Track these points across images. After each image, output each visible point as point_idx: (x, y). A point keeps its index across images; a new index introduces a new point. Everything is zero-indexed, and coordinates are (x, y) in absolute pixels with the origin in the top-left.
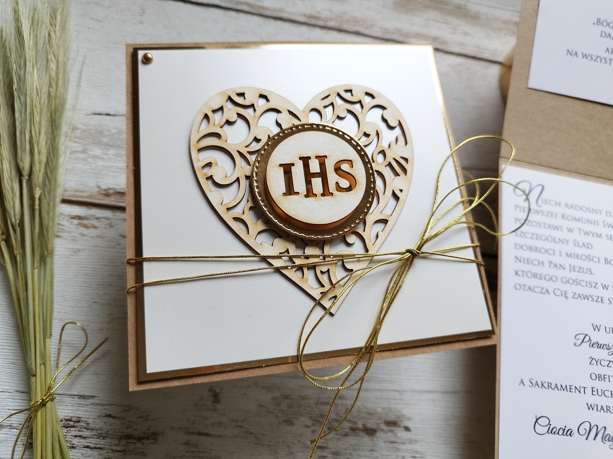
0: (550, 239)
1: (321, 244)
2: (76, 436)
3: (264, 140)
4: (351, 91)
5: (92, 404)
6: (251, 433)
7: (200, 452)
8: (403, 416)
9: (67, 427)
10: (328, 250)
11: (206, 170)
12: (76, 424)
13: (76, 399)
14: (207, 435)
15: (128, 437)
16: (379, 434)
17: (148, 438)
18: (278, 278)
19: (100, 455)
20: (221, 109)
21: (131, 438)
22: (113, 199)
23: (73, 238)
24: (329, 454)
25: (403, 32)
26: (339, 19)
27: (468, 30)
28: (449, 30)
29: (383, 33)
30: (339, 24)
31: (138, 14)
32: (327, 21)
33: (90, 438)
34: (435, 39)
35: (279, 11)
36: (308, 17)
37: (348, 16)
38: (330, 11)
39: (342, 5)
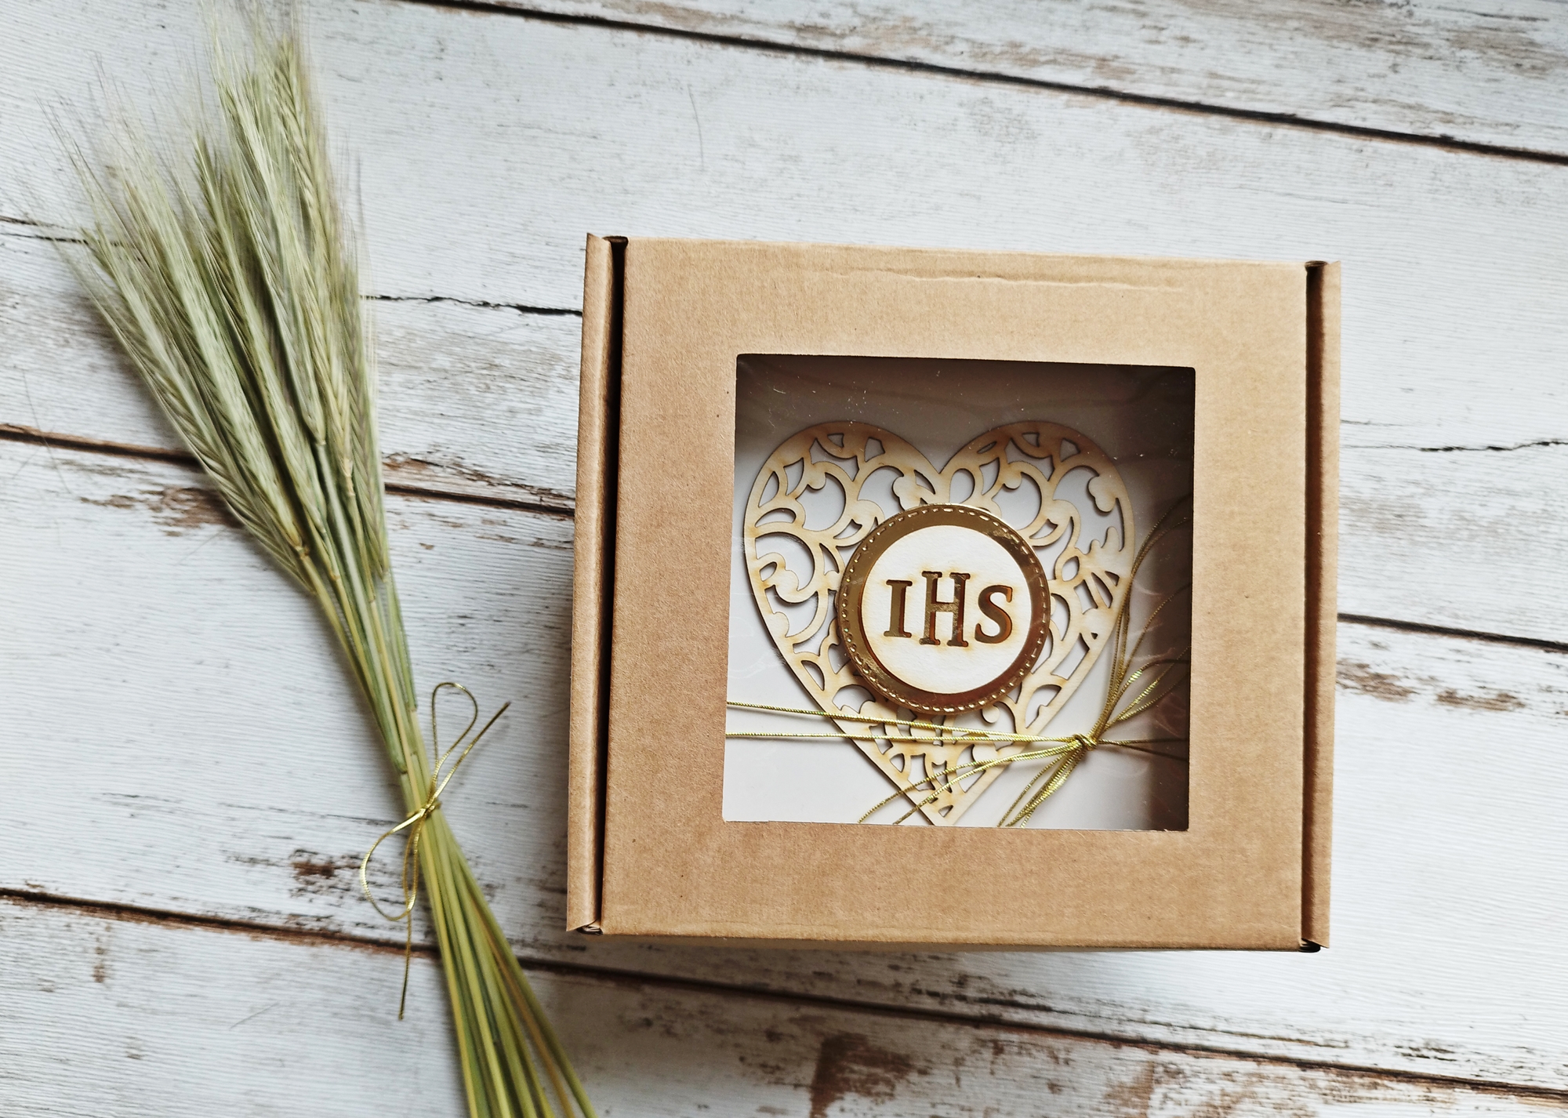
9: (353, 868)
13: (364, 826)
22: (405, 475)
25: (1025, 50)
26: (873, 27)
27: (1192, 28)
28: (1144, 32)
29: (974, 56)
30: (870, 41)
31: (432, 55)
32: (843, 36)
33: (389, 886)
34: (1104, 60)
35: (733, 17)
36: (799, 30)
37: (895, 17)
38: (852, 5)
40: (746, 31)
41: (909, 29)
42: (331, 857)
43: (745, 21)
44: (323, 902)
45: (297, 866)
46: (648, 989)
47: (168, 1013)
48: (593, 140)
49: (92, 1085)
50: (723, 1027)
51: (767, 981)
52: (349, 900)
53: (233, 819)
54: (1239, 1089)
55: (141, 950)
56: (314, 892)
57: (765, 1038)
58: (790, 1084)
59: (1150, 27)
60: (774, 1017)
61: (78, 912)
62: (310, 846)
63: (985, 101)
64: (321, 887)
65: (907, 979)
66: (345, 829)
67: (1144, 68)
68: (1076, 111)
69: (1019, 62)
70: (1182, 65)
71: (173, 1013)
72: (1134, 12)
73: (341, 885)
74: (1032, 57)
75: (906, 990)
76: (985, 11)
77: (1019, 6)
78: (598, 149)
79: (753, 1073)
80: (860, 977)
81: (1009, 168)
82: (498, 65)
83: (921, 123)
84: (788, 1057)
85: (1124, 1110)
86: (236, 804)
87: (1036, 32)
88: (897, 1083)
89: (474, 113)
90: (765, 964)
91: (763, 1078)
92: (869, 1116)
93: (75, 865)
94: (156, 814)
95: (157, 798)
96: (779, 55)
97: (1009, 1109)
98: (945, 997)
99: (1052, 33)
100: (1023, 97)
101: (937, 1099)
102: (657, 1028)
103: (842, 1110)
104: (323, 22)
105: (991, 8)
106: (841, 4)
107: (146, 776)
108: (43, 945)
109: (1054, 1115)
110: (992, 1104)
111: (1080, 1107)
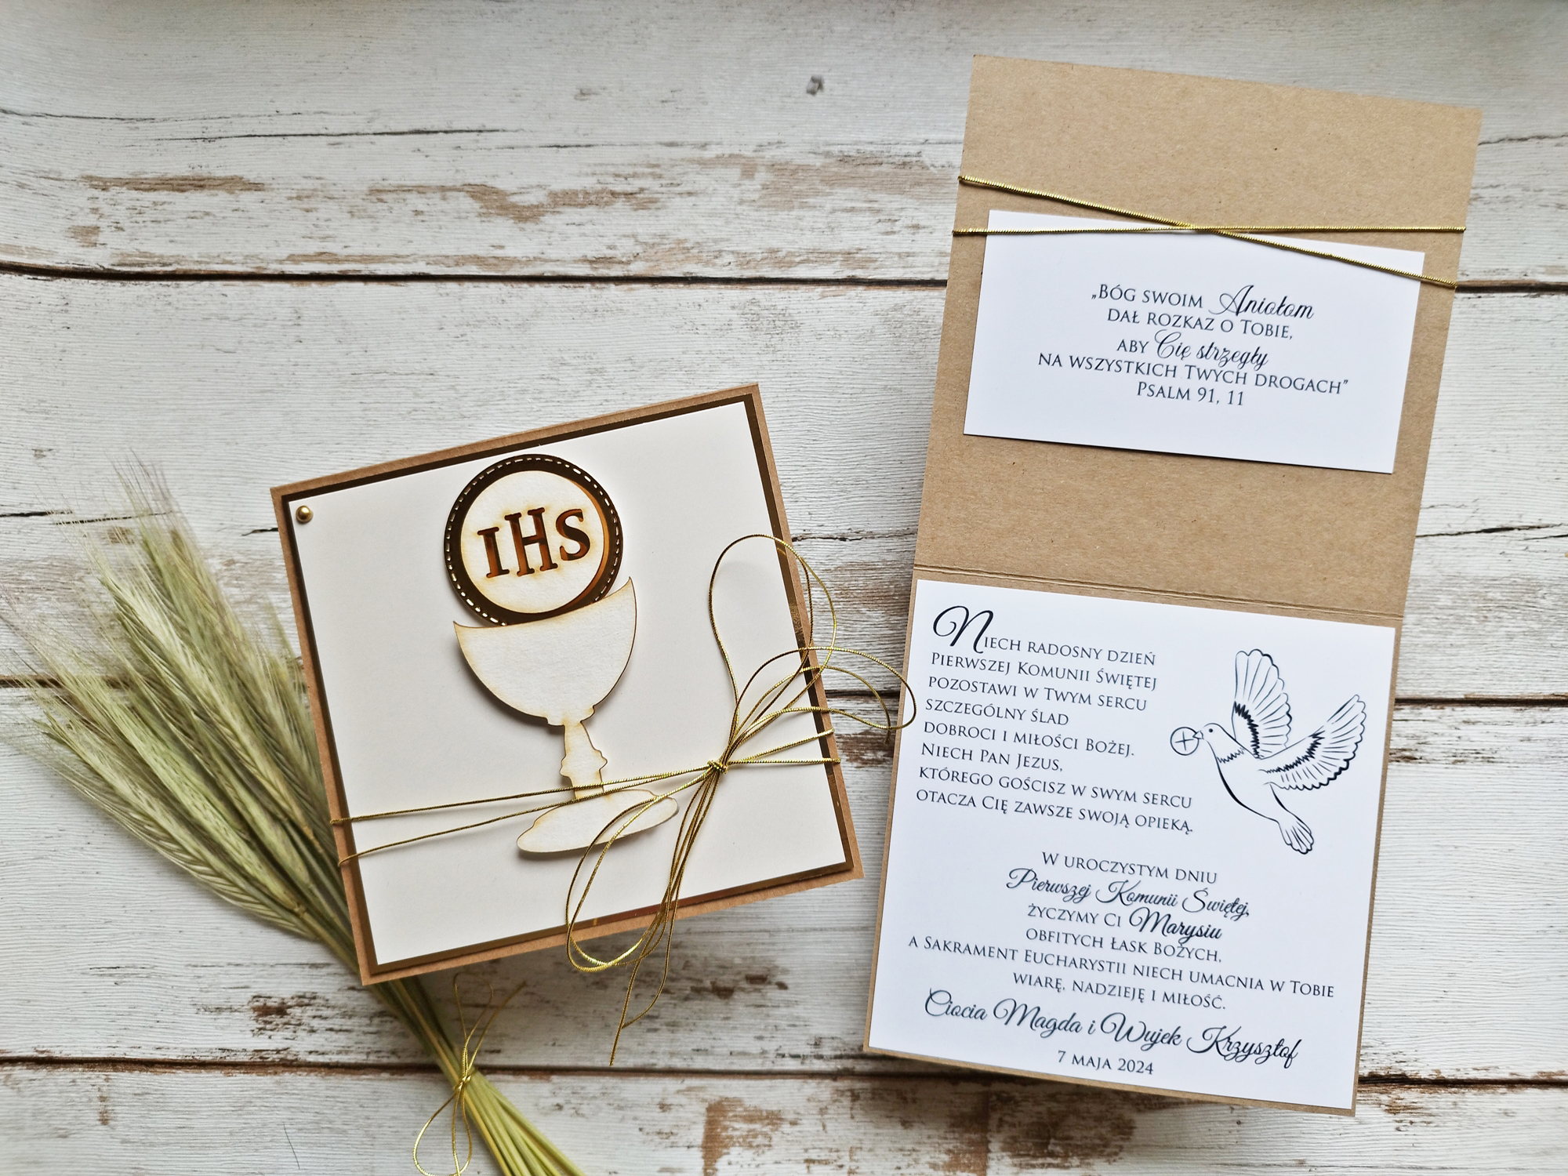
0: (989, 711)
2: (314, 1017)
5: (328, 974)
6: (548, 1002)
8: (777, 967)
9: (301, 1006)
12: (312, 1002)
13: (307, 969)
14: (485, 1006)
16: (736, 996)
19: (348, 1038)
21: (386, 1015)
24: (661, 1025)
25: (781, 254)
26: (652, 251)
27: (921, 218)
28: (880, 224)
29: (741, 265)
30: (652, 264)
31: (290, 323)
32: (629, 263)
33: (332, 1018)
34: (849, 254)
35: (535, 259)
36: (591, 262)
37: (670, 241)
38: (634, 236)
39: (657, 216)
40: (548, 270)
41: (683, 249)
42: (283, 999)
43: (546, 261)
44: (280, 1037)
45: (255, 1009)
46: (555, 1078)
47: (163, 1144)
48: (431, 377)
50: (622, 1104)
51: (656, 1061)
52: (301, 1034)
53: (199, 977)
54: (1063, 1108)
55: (135, 1094)
56: (271, 1030)
57: (659, 1110)
58: (683, 1146)
59: (885, 221)
60: (664, 1090)
61: (80, 1069)
62: (265, 992)
63: (754, 302)
64: (277, 1025)
65: (771, 1046)
66: (292, 974)
67: (884, 256)
68: (830, 300)
69: (777, 265)
70: (916, 249)
71: (167, 1144)
72: (870, 209)
73: (293, 1022)
74: (788, 259)
75: (772, 1056)
76: (745, 226)
77: (773, 218)
78: (435, 384)
79: (652, 1140)
80: (732, 1049)
81: (779, 356)
82: (346, 324)
83: (701, 328)
84: (680, 1123)
85: (967, 1136)
86: (199, 964)
87: (790, 237)
88: (773, 1136)
89: (331, 367)
90: (651, 1047)
91: (660, 1143)
92: (753, 1166)
93: (73, 1031)
94: (136, 980)
95: (134, 967)
96: (577, 285)
97: (870, 1146)
98: (804, 1057)
99: (803, 237)
100: (785, 294)
101: (808, 1145)
102: (568, 1110)
103: (730, 1164)
104: (199, 307)
105: (749, 222)
106: (625, 236)
107: (124, 950)
108: (55, 1099)
109: (909, 1147)
110: (855, 1144)
111: (929, 1137)
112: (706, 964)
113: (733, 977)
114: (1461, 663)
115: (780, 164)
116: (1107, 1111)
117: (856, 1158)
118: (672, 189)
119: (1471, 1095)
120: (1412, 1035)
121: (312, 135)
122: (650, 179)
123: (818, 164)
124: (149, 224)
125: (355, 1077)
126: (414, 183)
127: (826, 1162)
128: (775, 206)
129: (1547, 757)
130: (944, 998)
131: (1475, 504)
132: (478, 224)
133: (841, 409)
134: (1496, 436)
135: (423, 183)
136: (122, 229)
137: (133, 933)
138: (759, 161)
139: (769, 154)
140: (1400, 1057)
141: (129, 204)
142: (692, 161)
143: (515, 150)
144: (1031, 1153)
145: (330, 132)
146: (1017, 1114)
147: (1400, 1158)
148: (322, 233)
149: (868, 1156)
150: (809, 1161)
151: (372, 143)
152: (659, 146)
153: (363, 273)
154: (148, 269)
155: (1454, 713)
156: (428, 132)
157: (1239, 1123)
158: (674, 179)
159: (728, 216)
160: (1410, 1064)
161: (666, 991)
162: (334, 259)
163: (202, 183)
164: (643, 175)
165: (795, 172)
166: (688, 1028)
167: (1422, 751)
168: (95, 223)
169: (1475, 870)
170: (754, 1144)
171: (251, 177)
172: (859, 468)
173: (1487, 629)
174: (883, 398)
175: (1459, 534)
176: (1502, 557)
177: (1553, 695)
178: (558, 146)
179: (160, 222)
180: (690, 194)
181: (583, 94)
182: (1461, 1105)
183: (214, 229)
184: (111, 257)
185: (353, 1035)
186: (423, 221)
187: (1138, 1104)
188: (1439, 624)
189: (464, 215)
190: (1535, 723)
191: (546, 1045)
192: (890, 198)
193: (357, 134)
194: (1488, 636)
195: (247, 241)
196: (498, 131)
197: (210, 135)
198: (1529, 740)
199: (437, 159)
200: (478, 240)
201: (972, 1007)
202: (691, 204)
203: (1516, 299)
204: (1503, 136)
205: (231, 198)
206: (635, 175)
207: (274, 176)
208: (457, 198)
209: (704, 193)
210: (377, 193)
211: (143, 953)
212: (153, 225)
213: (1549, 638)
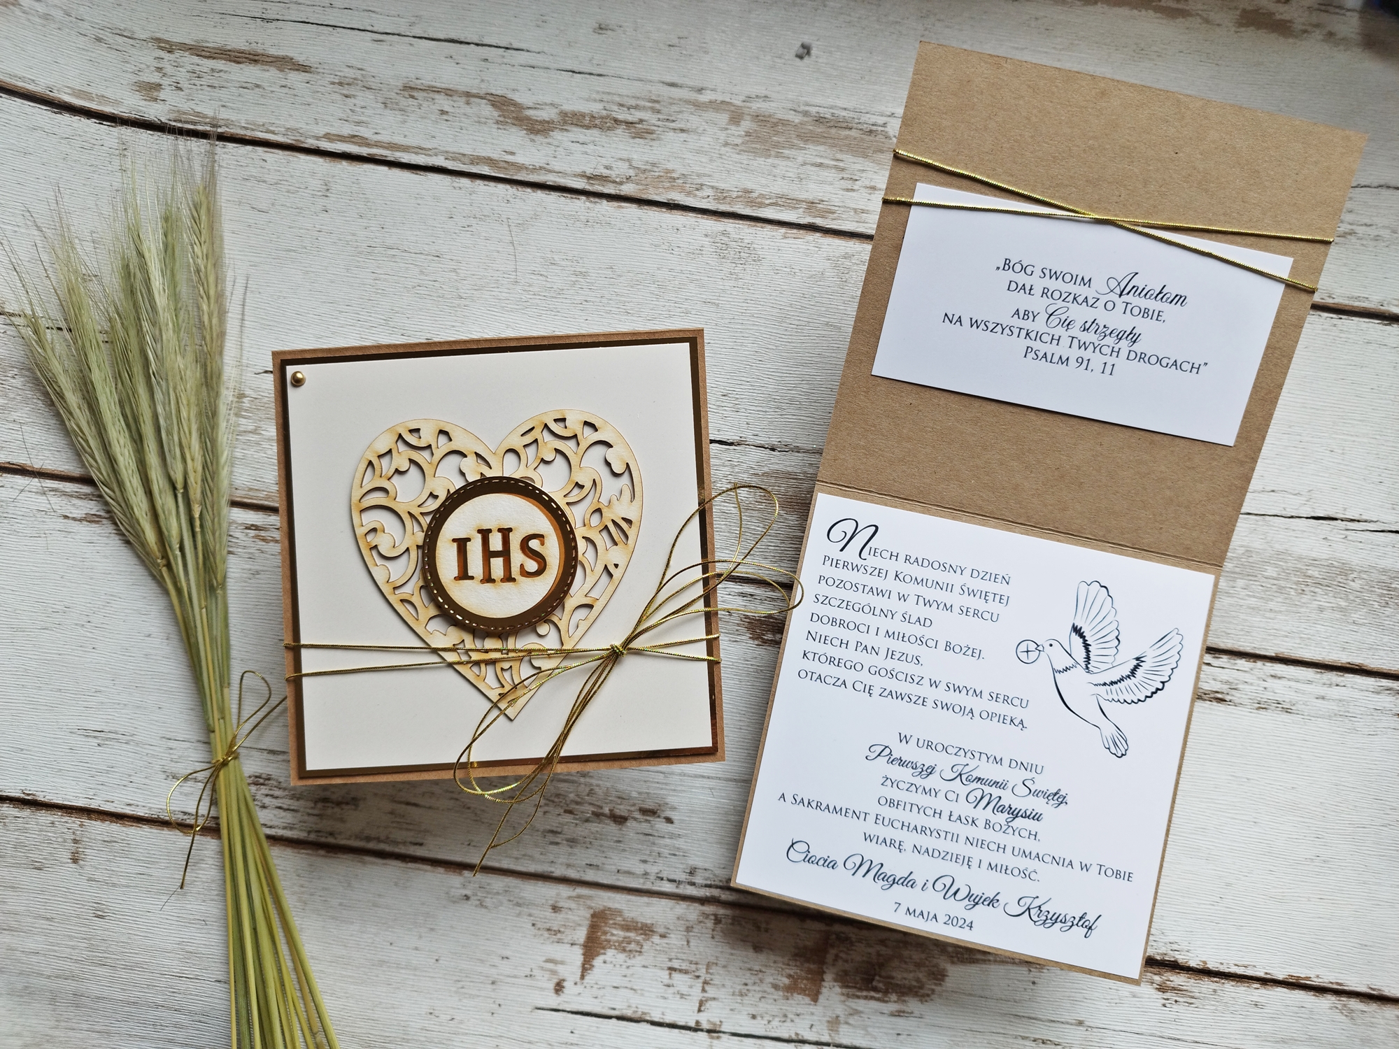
0: (867, 609)
1: (502, 636)
2: (267, 795)
3: (443, 496)
4: (564, 420)
5: (284, 761)
6: (469, 808)
7: (407, 824)
8: (667, 804)
9: (257, 785)
10: (511, 643)
11: (369, 538)
12: (266, 782)
13: (266, 754)
14: (415, 805)
15: (325, 800)
16: (629, 824)
17: (347, 804)
18: (450, 674)
19: (295, 817)
20: (390, 451)
21: (328, 802)
23: (250, 556)
24: (563, 840)
25: (753, 195)
26: (643, 176)
28: (843, 182)
29: (717, 199)
30: (641, 187)
31: (320, 194)
32: (621, 183)
33: (282, 798)
34: (813, 203)
35: (541, 168)
36: (589, 178)
37: (659, 169)
38: (628, 160)
39: (651, 146)
40: (550, 179)
41: (670, 179)
43: (550, 171)
46: (467, 873)
47: (124, 886)
48: (437, 258)
49: (69, 936)
50: (520, 901)
51: (553, 869)
53: (171, 749)
54: (890, 952)
55: (106, 842)
57: (550, 910)
58: (567, 943)
59: (847, 179)
60: (558, 894)
61: (59, 814)
63: (724, 233)
65: (653, 869)
67: (842, 209)
68: (791, 241)
69: (750, 204)
71: (126, 886)
72: (836, 167)
74: (760, 200)
75: (652, 878)
76: (726, 166)
77: (751, 162)
78: (440, 265)
79: (542, 935)
80: (619, 868)
81: (740, 283)
82: (368, 202)
83: (676, 249)
84: (567, 924)
85: (806, 965)
86: (173, 738)
87: (763, 181)
88: (644, 944)
89: (351, 237)
90: (551, 857)
91: (548, 938)
92: (624, 967)
93: (58, 780)
94: (116, 744)
95: (116, 733)
96: (574, 196)
97: (725, 963)
98: (680, 882)
99: (775, 183)
100: (752, 230)
101: (673, 955)
102: (474, 901)
103: (605, 962)
104: (240, 168)
105: (730, 163)
106: (621, 159)
107: (109, 717)
108: (34, 836)
109: (757, 968)
110: (713, 959)
111: (775, 962)
112: (607, 794)
113: (628, 808)
114: (1277, 626)
115: (764, 116)
116: (926, 959)
117: (711, 971)
118: (666, 123)
119: (1229, 986)
120: (1187, 929)
121: (359, 30)
122: (650, 112)
123: (797, 121)
124: (205, 88)
125: (296, 851)
126: (443, 86)
127: (686, 972)
128: (755, 152)
129: (1335, 715)
130: (803, 847)
131: (1309, 494)
132: (496, 130)
133: (786, 337)
134: (1335, 438)
135: (451, 86)
136: (181, 89)
137: (119, 704)
138: (746, 111)
139: (756, 106)
140: (1175, 947)
141: (190, 68)
142: (688, 102)
143: (536, 69)
144: (858, 986)
145: (375, 29)
146: (851, 952)
147: (1162, 1030)
148: (356, 118)
149: (721, 971)
150: (671, 969)
151: (411, 44)
152: (661, 84)
153: (388, 159)
154: (200, 128)
155: (1264, 667)
156: (461, 43)
157: (1034, 983)
158: (671, 115)
159: (713, 154)
160: (1182, 953)
161: (570, 812)
162: (364, 142)
163: (256, 58)
164: (644, 108)
165: (775, 125)
166: (585, 845)
167: (1233, 695)
168: (158, 81)
169: (1262, 801)
170: (628, 949)
171: (301, 59)
172: (796, 390)
173: (1303, 601)
174: (824, 333)
175: (1292, 517)
176: (1324, 542)
177: (1349, 663)
178: (574, 72)
179: (215, 87)
180: (682, 130)
181: (601, 28)
182: (1219, 992)
183: (262, 101)
184: (168, 112)
185: (299, 815)
186: (447, 120)
187: (952, 957)
188: (1263, 591)
189: (483, 120)
190: (1330, 685)
191: (463, 844)
192: (855, 160)
193: (398, 35)
194: (1302, 607)
195: (291, 116)
196: (522, 50)
197: (268, 17)
198: (1323, 698)
199: (466, 67)
200: (493, 144)
201: (826, 858)
202: (682, 140)
203: (1371, 324)
204: (1382, 182)
205: (281, 75)
206: (636, 107)
207: (321, 61)
208: (479, 104)
209: (695, 131)
210: (409, 89)
211: (124, 722)
212: (209, 89)
213: (1352, 615)
